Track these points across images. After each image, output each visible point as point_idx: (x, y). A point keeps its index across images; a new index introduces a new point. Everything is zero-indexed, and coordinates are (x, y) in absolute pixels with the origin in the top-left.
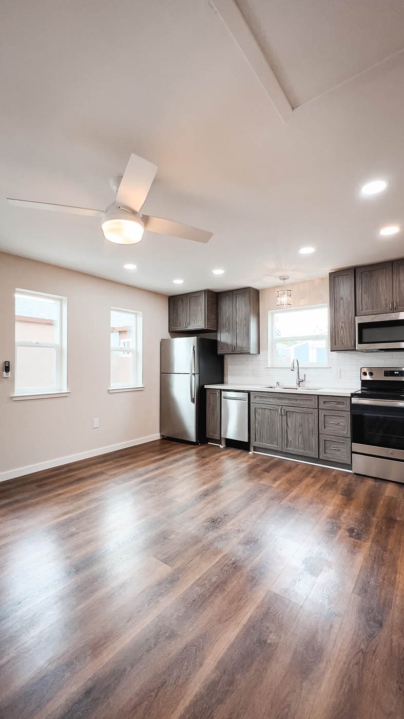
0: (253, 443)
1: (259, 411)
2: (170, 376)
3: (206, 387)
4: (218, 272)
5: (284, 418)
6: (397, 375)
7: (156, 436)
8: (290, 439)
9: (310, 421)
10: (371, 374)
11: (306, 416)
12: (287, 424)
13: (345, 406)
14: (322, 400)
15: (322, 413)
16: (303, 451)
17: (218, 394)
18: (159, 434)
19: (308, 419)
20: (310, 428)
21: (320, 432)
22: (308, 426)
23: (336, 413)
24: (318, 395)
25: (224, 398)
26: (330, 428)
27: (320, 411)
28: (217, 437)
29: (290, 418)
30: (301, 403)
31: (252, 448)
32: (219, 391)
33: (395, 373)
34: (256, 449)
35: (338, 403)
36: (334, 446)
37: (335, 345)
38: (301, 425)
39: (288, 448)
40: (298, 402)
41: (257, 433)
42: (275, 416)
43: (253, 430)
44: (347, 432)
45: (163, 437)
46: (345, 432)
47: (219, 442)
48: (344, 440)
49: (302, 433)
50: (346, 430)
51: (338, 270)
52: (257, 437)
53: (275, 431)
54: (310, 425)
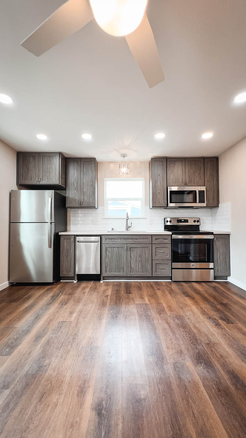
0: (104, 274)
1: (109, 249)
2: (19, 226)
3: (60, 234)
4: (87, 137)
5: (129, 252)
6: (183, 222)
7: (5, 284)
8: (132, 267)
9: (147, 252)
10: (170, 221)
11: (144, 249)
12: (131, 256)
13: (168, 241)
14: (154, 238)
15: (154, 246)
16: (141, 273)
17: (72, 239)
18: (8, 282)
19: (145, 251)
20: (147, 257)
21: (153, 259)
22: (145, 255)
23: (163, 246)
24: (152, 235)
25: (78, 242)
26: (159, 255)
27: (153, 245)
28: (71, 274)
29: (132, 252)
30: (141, 240)
31: (102, 278)
32: (73, 236)
33: (182, 220)
34: (106, 278)
35: (165, 239)
36: (161, 267)
37: (155, 203)
38: (140, 256)
39: (131, 273)
40: (138, 240)
41: (108, 265)
42: (122, 251)
43: (104, 264)
44: (169, 256)
45: (11, 284)
46: (168, 257)
47: (72, 278)
48: (167, 262)
49: (141, 261)
50: (169, 255)
51: (157, 157)
52: (108, 269)
53: (122, 262)
54: (147, 255)
